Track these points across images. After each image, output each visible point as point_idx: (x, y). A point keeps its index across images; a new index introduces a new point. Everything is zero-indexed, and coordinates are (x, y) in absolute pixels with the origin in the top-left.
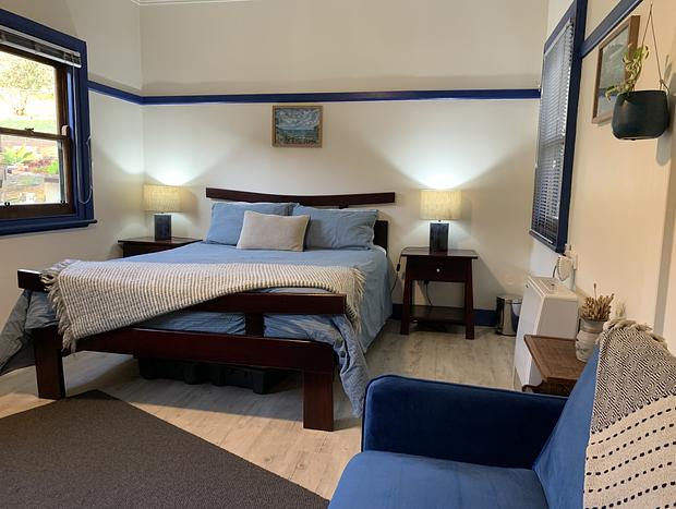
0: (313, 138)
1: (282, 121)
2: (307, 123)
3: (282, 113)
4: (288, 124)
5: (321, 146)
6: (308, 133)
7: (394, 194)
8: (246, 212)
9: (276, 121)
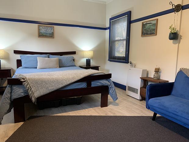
0: (51, 36)
1: (41, 30)
2: (49, 31)
3: (41, 27)
4: (43, 31)
5: (54, 38)
6: (50, 34)
7: (75, 52)
8: (38, 57)
9: (39, 29)
